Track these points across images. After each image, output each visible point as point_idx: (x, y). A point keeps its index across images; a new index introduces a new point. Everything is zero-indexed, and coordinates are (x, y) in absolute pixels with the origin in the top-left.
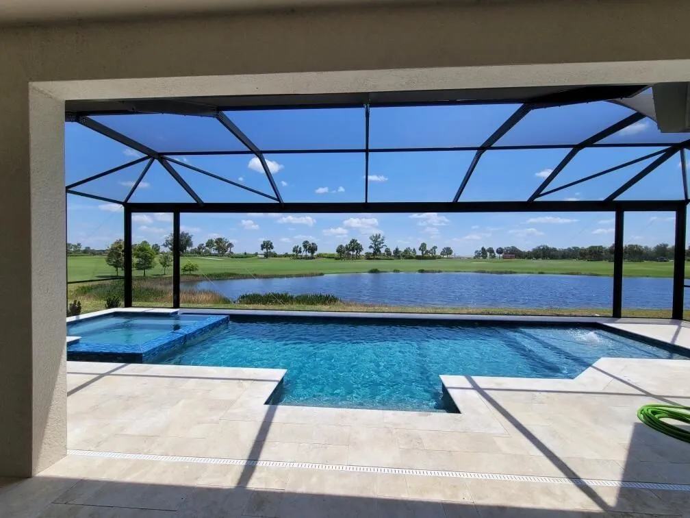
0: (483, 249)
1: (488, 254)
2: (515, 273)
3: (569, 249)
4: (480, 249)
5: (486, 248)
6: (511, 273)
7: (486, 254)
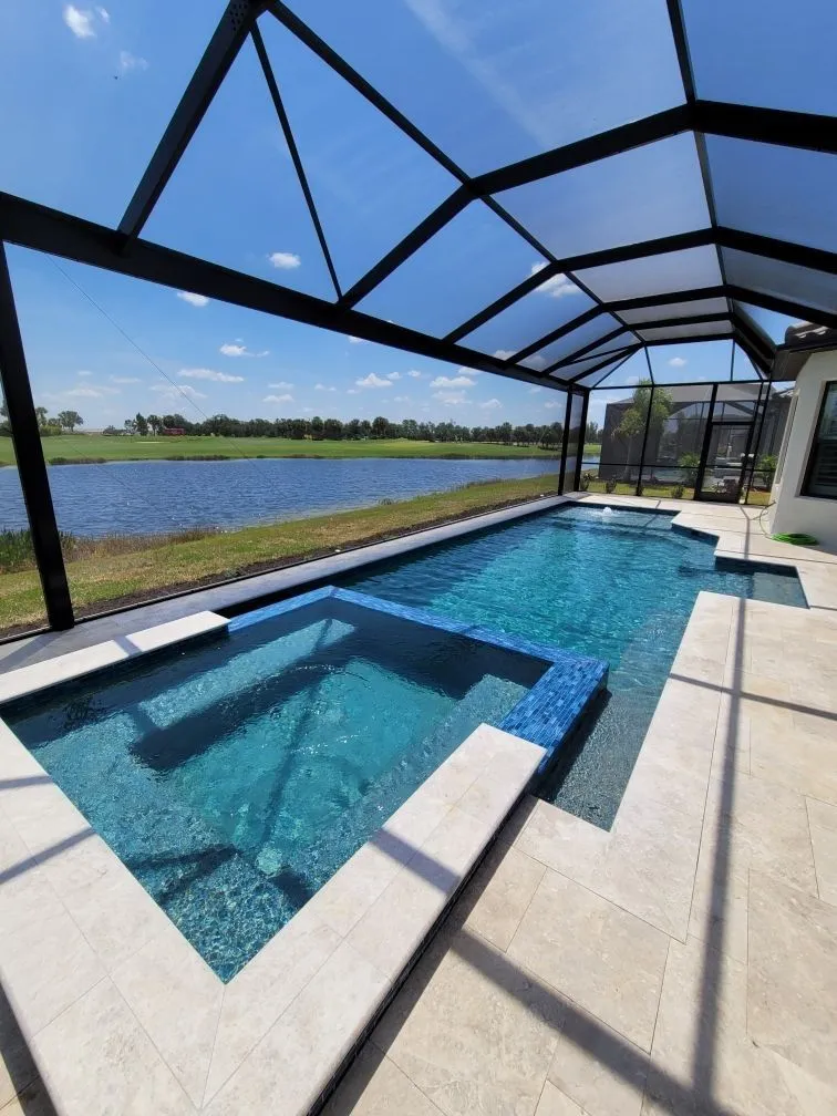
0: (139, 417)
1: (149, 425)
2: (227, 458)
3: (252, 423)
4: (133, 417)
5: (146, 417)
6: (222, 458)
7: (146, 427)
